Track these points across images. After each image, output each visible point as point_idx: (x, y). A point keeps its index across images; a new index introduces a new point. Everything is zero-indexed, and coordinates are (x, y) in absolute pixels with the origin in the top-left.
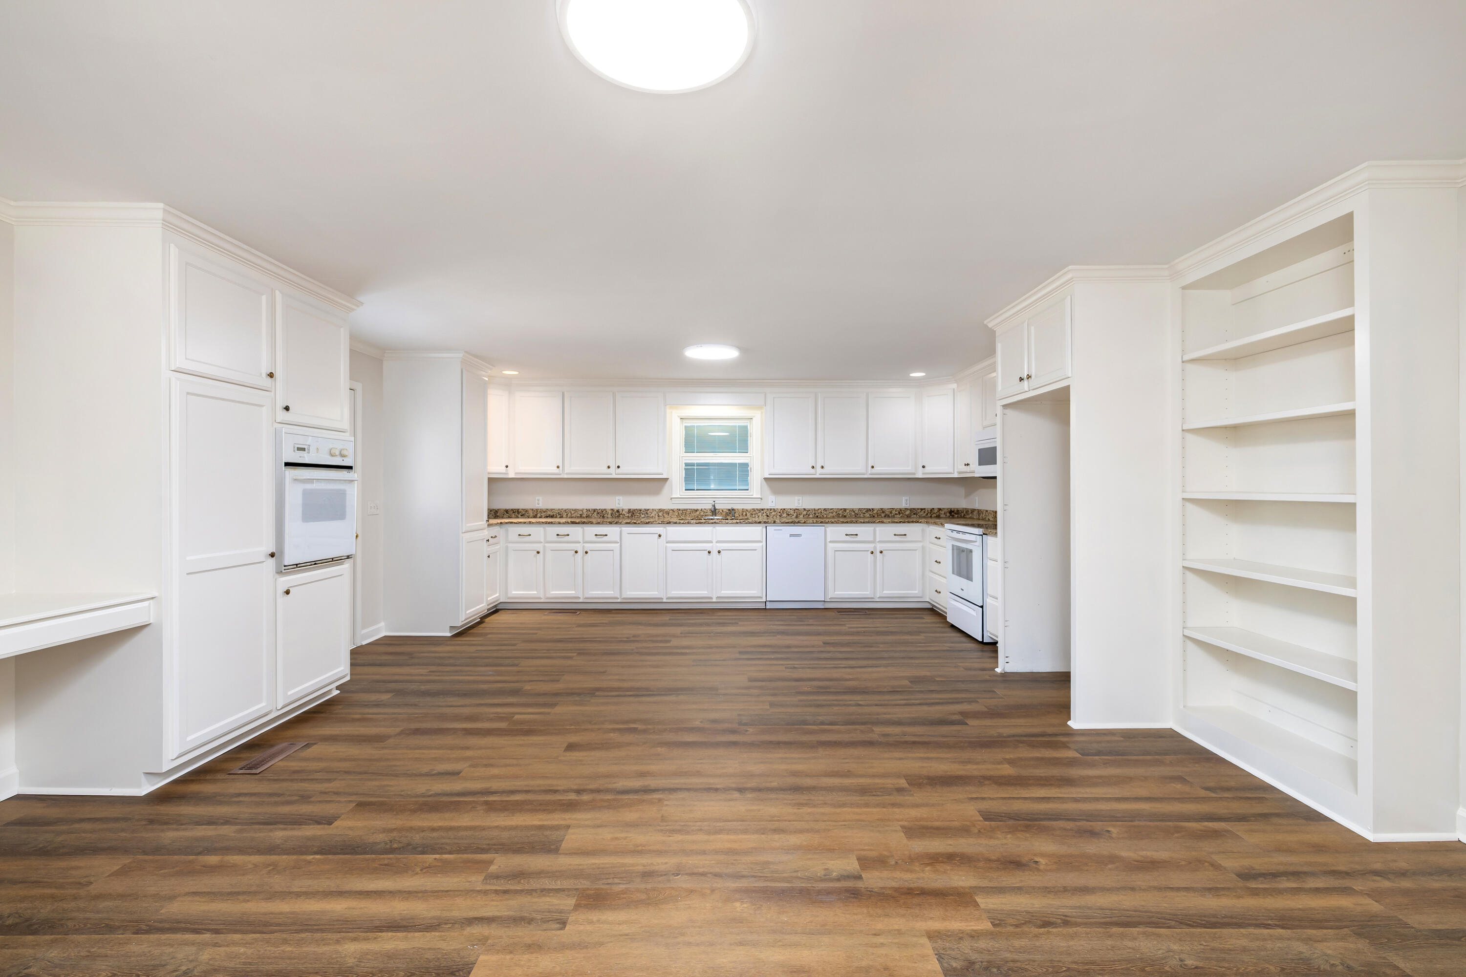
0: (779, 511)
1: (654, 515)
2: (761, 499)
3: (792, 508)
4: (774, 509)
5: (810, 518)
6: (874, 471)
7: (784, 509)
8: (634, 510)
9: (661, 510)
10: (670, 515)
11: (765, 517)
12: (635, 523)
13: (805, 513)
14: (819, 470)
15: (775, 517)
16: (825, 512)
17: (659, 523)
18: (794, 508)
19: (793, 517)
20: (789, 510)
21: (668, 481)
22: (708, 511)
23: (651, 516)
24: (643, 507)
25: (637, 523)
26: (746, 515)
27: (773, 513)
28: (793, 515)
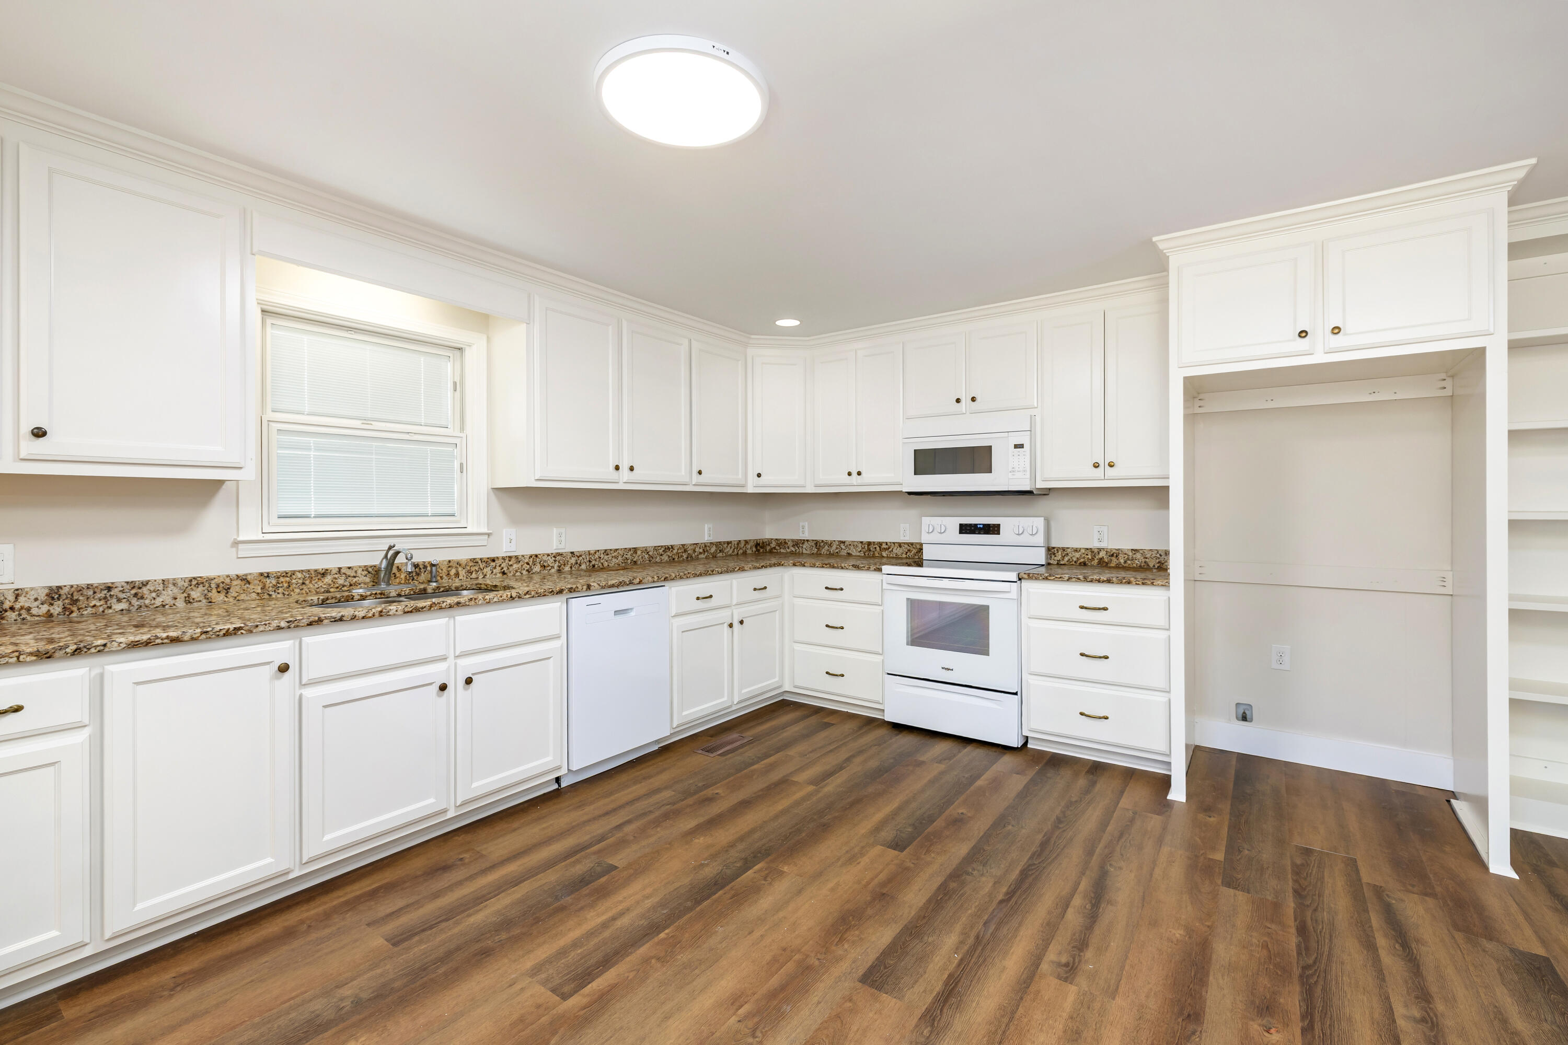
0: (527, 560)
1: (169, 601)
2: (489, 535)
3: (549, 552)
4: (517, 557)
5: (582, 570)
6: (701, 479)
7: (536, 556)
8: (80, 590)
9: (196, 582)
10: (233, 593)
11: (499, 575)
12: (175, 640)
13: (573, 560)
14: (625, 473)
15: (518, 574)
16: (606, 557)
17: (279, 628)
18: (554, 552)
19: (553, 570)
20: (545, 558)
21: (224, 487)
22: (360, 571)
23: (158, 602)
24: (119, 575)
25: (186, 638)
26: (457, 575)
27: (515, 566)
28: (553, 567)
